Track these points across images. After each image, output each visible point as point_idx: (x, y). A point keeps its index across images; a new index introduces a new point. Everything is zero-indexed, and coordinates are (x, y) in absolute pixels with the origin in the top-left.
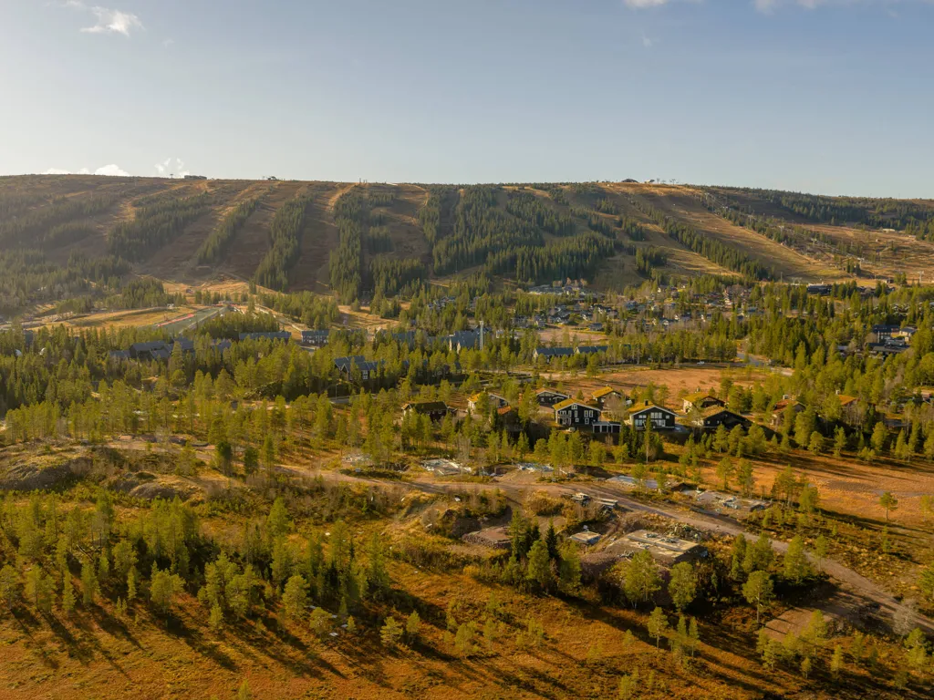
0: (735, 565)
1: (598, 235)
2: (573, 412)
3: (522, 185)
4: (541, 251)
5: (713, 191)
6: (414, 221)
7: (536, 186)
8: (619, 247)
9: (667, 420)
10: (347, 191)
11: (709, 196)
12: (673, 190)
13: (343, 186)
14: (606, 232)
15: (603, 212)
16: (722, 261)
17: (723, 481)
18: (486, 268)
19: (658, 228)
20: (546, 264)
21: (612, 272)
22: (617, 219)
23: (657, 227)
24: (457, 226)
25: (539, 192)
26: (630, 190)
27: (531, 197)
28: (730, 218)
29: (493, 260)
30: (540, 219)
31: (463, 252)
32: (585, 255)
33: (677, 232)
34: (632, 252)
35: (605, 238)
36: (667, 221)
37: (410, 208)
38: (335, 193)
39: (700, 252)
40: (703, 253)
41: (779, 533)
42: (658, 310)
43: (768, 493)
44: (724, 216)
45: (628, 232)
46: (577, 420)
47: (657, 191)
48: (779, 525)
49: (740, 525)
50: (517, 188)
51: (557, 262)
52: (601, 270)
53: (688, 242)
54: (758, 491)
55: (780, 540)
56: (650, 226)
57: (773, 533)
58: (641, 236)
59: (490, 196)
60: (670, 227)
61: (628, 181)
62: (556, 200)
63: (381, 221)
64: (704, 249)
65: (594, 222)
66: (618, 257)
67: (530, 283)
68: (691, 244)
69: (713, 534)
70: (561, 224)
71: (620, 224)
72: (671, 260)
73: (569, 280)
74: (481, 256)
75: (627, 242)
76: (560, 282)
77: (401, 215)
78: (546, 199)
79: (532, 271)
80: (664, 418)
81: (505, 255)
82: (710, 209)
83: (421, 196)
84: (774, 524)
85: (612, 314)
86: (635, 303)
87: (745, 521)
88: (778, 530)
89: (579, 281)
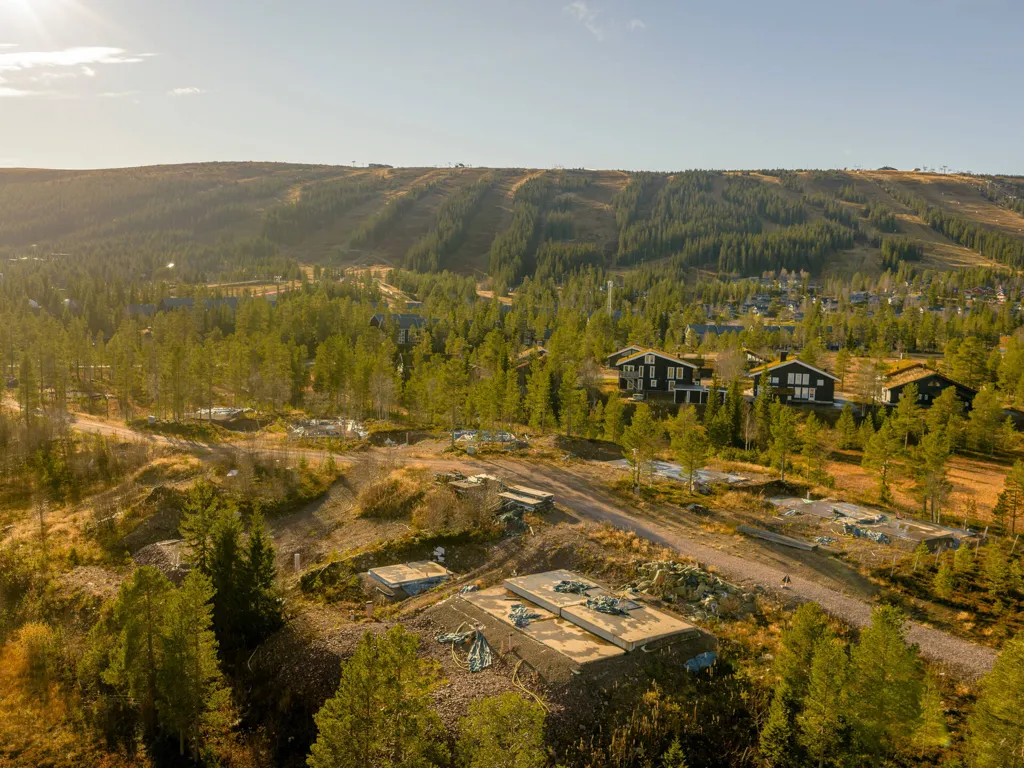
0: (777, 718)
1: (833, 224)
2: (647, 367)
3: (748, 172)
4: (756, 240)
5: (999, 180)
6: (606, 207)
7: (765, 172)
8: (861, 238)
9: (819, 389)
10: (535, 176)
11: (991, 185)
12: (944, 178)
13: (533, 171)
14: (845, 220)
15: (847, 200)
16: (1001, 257)
17: (877, 484)
18: (682, 256)
19: (918, 219)
20: (758, 252)
21: (847, 265)
22: (864, 208)
23: (916, 218)
24: (656, 211)
25: (767, 178)
26: (886, 177)
27: (757, 182)
28: (1018, 210)
29: (691, 247)
30: (762, 204)
31: (656, 238)
32: (812, 244)
33: (942, 222)
34: (876, 244)
35: (843, 228)
36: (929, 210)
37: (605, 193)
38: (523, 178)
39: (972, 246)
40: (976, 247)
41: (983, 619)
42: (897, 302)
43: (986, 517)
44: (1010, 208)
45: (876, 224)
46: (654, 383)
47: (922, 178)
48: (990, 595)
49: (863, 583)
50: (740, 174)
51: (773, 251)
52: (834, 263)
53: (955, 234)
54: (961, 511)
55: (982, 639)
56: (907, 217)
57: (964, 615)
58: (891, 226)
59: (703, 181)
60: (934, 216)
61: (886, 168)
62: (788, 187)
63: (566, 206)
64: (977, 242)
65: (831, 209)
66: (858, 250)
67: (734, 274)
68: (959, 237)
69: (760, 600)
70: (787, 211)
71: (866, 214)
72: (930, 255)
73: (784, 271)
74: (677, 244)
75: (873, 233)
76: (772, 273)
77: (591, 201)
78: (775, 185)
79: (739, 261)
80: (812, 384)
81: (709, 241)
82: (991, 200)
83: (622, 181)
84: (975, 588)
85: (829, 305)
86: (867, 295)
87: (881, 573)
88: (983, 608)
89: (797, 272)
